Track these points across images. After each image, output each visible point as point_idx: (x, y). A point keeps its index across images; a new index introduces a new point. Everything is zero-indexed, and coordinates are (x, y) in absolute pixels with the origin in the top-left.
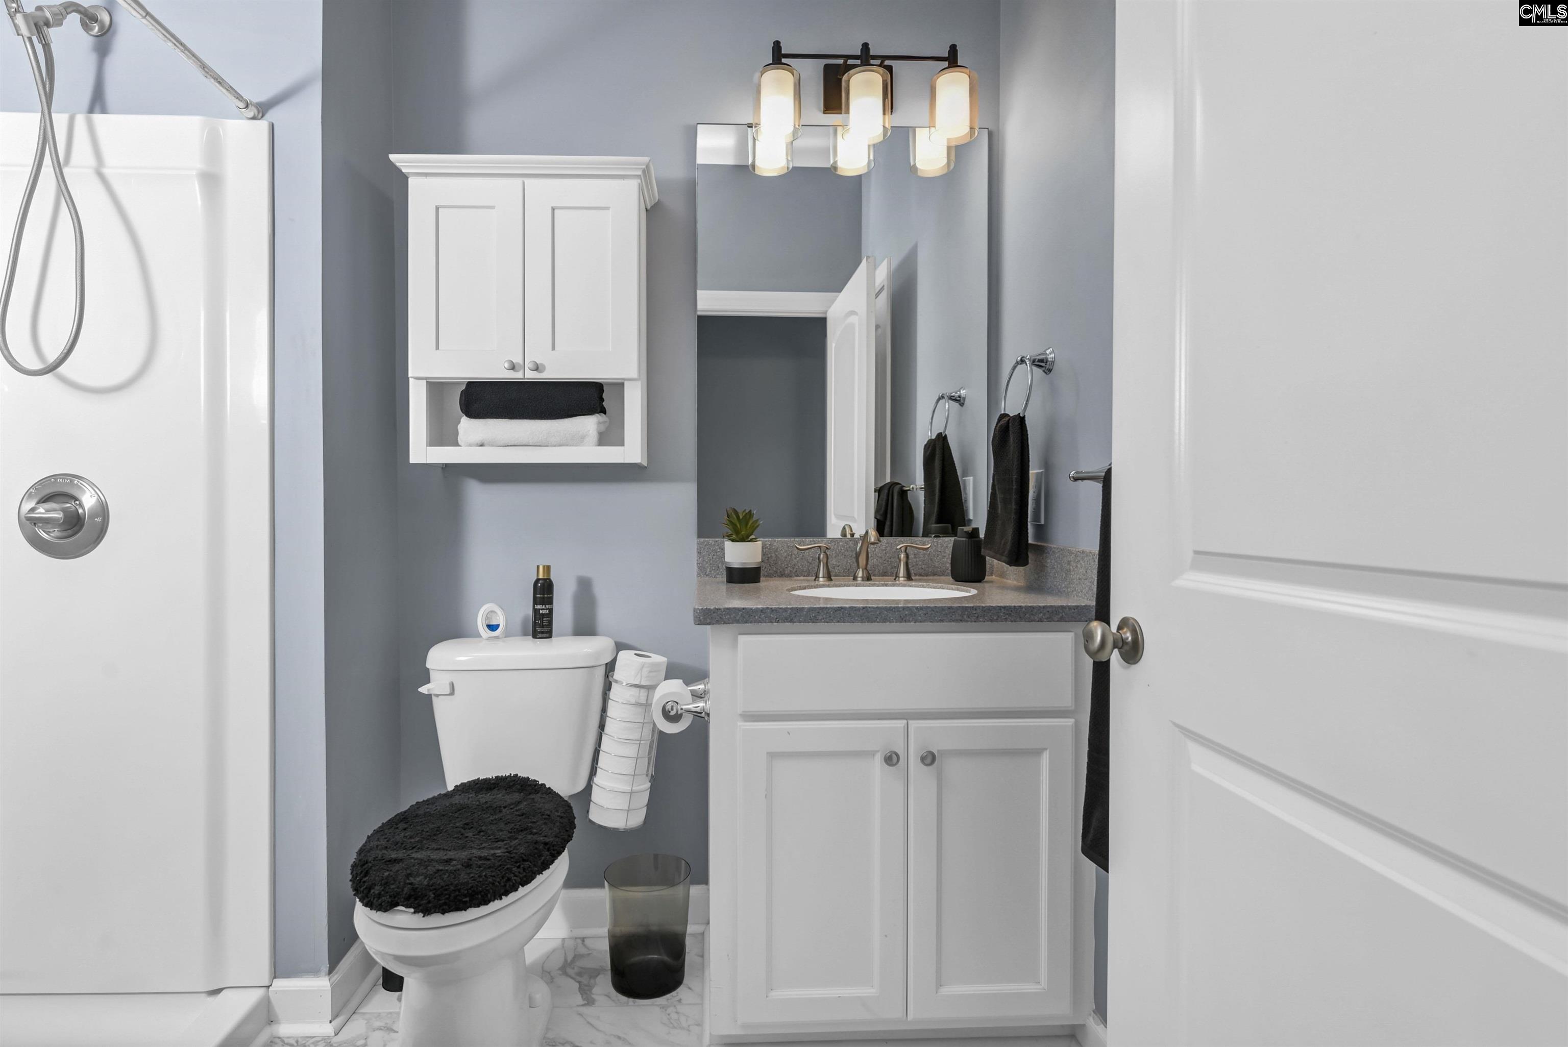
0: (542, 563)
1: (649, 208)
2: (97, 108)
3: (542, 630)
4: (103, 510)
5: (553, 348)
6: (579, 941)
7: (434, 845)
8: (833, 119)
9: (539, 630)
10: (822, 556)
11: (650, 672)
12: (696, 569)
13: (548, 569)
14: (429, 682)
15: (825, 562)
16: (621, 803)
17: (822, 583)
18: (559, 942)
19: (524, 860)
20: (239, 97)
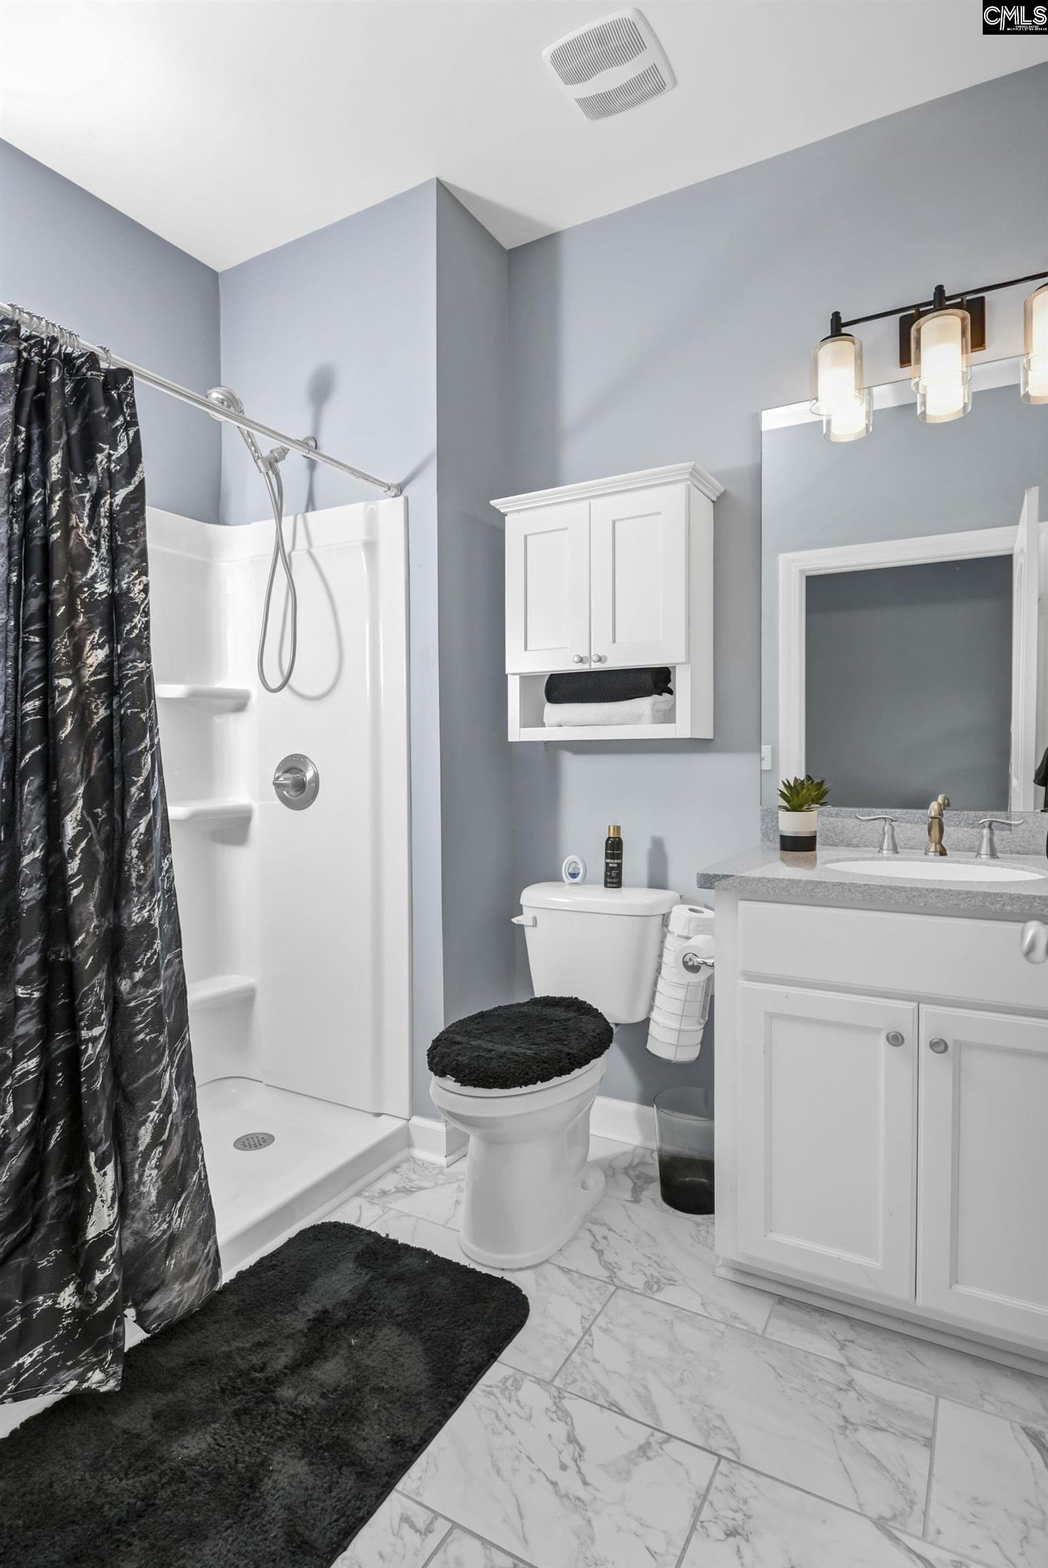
0: (612, 823)
1: (715, 499)
2: (310, 508)
3: (611, 880)
4: (316, 777)
5: (614, 641)
6: (649, 1152)
7: (489, 1038)
8: (907, 371)
9: (608, 880)
10: (886, 828)
11: (698, 926)
12: (759, 835)
13: (618, 829)
14: (522, 914)
15: (890, 834)
16: (672, 1038)
17: (886, 856)
18: (632, 1148)
19: (544, 1062)
20: (382, 484)
